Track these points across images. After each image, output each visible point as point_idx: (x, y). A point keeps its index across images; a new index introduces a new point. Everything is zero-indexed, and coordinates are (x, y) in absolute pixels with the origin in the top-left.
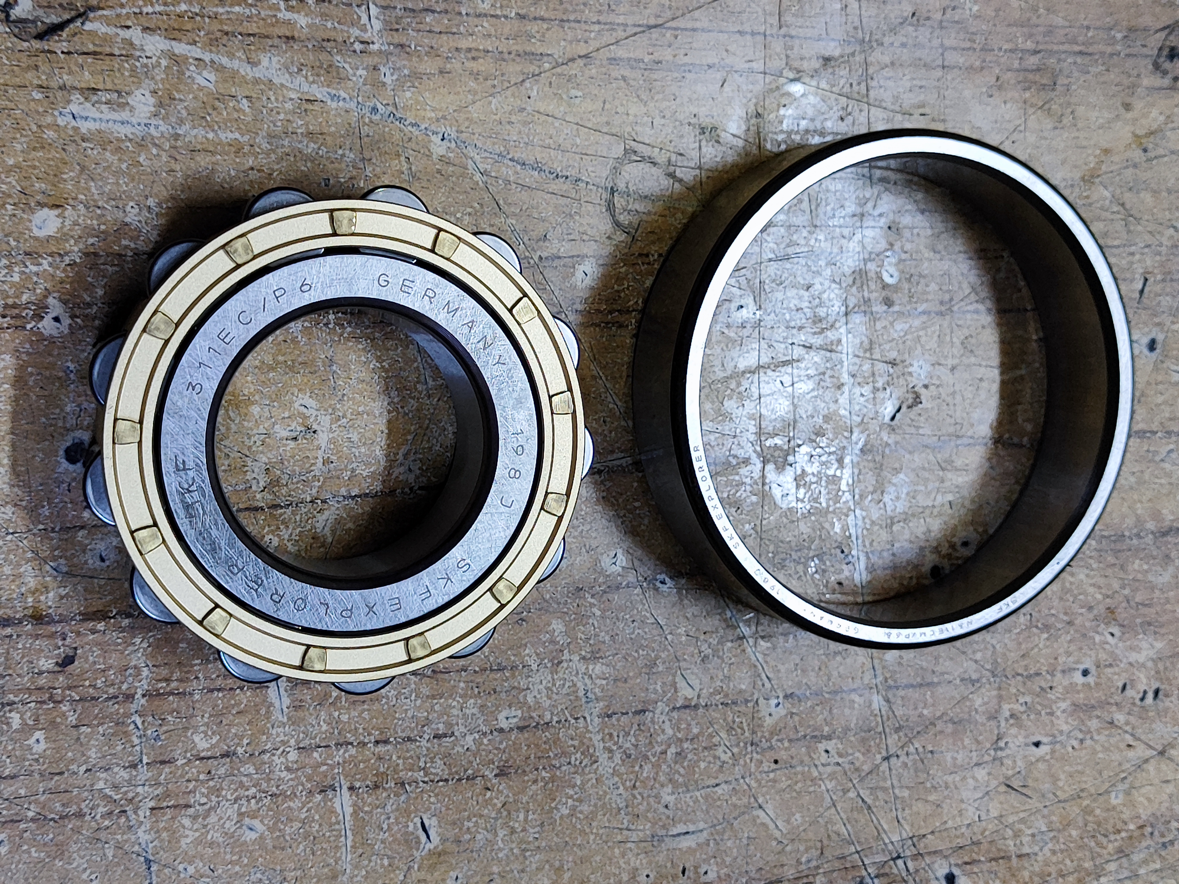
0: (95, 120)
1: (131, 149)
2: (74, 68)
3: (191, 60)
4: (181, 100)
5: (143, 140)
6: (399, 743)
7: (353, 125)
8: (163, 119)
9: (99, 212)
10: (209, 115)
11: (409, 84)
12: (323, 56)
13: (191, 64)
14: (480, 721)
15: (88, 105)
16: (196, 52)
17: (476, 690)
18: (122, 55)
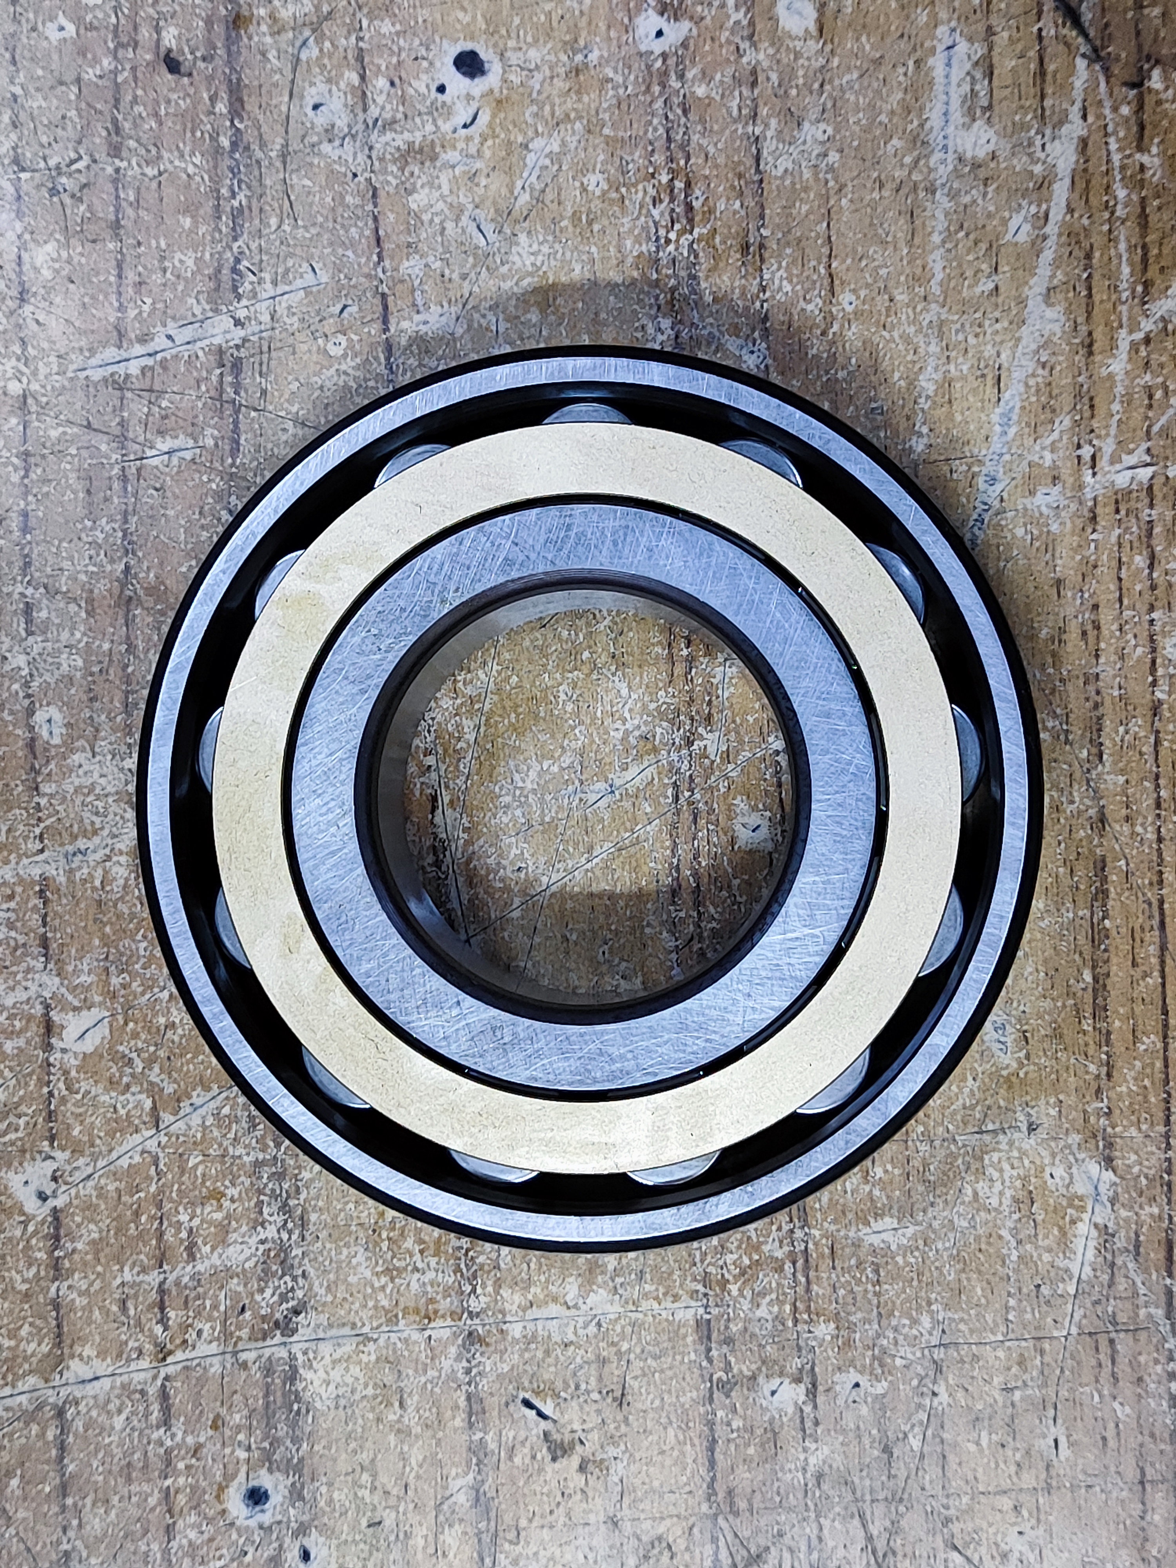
0: (947, 76)
1: (910, 127)
2: (1019, 47)
3: (1044, 207)
4: (985, 195)
5: (923, 143)
6: (22, 549)
7: (966, 449)
8: (955, 169)
9: (816, 86)
10: (967, 235)
11: (1035, 532)
12: (1067, 400)
13: (1039, 206)
14: (47, 677)
15: (968, 66)
16: (1057, 213)
17: (96, 669)
18: (1043, 109)
